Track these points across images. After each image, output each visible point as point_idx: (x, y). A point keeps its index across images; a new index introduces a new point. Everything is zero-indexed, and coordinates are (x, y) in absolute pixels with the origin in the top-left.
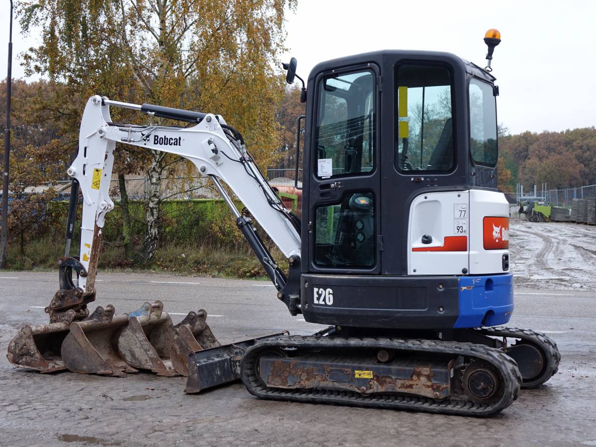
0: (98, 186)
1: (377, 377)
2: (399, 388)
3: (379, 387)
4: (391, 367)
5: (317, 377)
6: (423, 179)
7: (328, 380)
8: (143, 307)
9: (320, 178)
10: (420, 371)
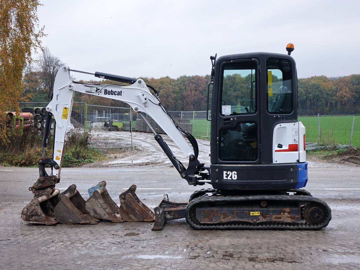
0: (66, 117)
1: (262, 214)
2: (274, 219)
3: (263, 219)
4: (269, 209)
5: (229, 216)
6: (279, 116)
7: (235, 218)
8: (98, 185)
9: (224, 115)
10: (285, 210)
